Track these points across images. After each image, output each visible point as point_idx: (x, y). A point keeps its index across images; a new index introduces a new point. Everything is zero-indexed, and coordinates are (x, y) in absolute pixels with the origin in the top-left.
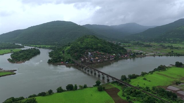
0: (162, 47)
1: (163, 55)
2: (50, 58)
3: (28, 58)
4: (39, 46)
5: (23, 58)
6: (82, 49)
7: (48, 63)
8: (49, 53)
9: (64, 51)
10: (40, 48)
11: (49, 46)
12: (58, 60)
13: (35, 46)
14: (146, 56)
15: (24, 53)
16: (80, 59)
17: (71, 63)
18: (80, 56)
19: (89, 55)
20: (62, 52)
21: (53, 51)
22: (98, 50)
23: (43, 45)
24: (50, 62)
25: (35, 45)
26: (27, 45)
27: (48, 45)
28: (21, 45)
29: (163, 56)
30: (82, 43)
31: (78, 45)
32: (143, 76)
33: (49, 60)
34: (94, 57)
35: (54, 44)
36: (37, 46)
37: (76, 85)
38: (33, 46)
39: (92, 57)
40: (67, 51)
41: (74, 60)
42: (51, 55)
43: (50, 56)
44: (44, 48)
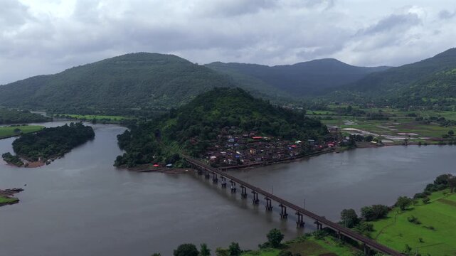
0: (417, 120)
1: (428, 142)
2: (122, 153)
3: (59, 151)
4: (92, 118)
5: (46, 150)
6: (209, 128)
7: (114, 165)
8: (119, 137)
9: (158, 130)
10: (94, 122)
11: (118, 118)
12: (145, 157)
13: (81, 117)
14: (383, 145)
15: (49, 138)
16: (207, 155)
17: (180, 166)
18: (206, 146)
19: (229, 143)
20: (154, 135)
21: (129, 131)
22: (255, 130)
23: (102, 114)
24: (120, 163)
25: (83, 115)
26: (60, 115)
27: (116, 115)
28: (44, 114)
29: (429, 144)
30: (209, 109)
31: (198, 116)
32: (403, 210)
33: (119, 158)
34: (244, 149)
35: (133, 113)
36: (87, 117)
37: (204, 247)
38: (76, 119)
39: (240, 150)
40: (167, 131)
41: (188, 157)
42: (123, 141)
43: (122, 146)
44: (104, 123)
